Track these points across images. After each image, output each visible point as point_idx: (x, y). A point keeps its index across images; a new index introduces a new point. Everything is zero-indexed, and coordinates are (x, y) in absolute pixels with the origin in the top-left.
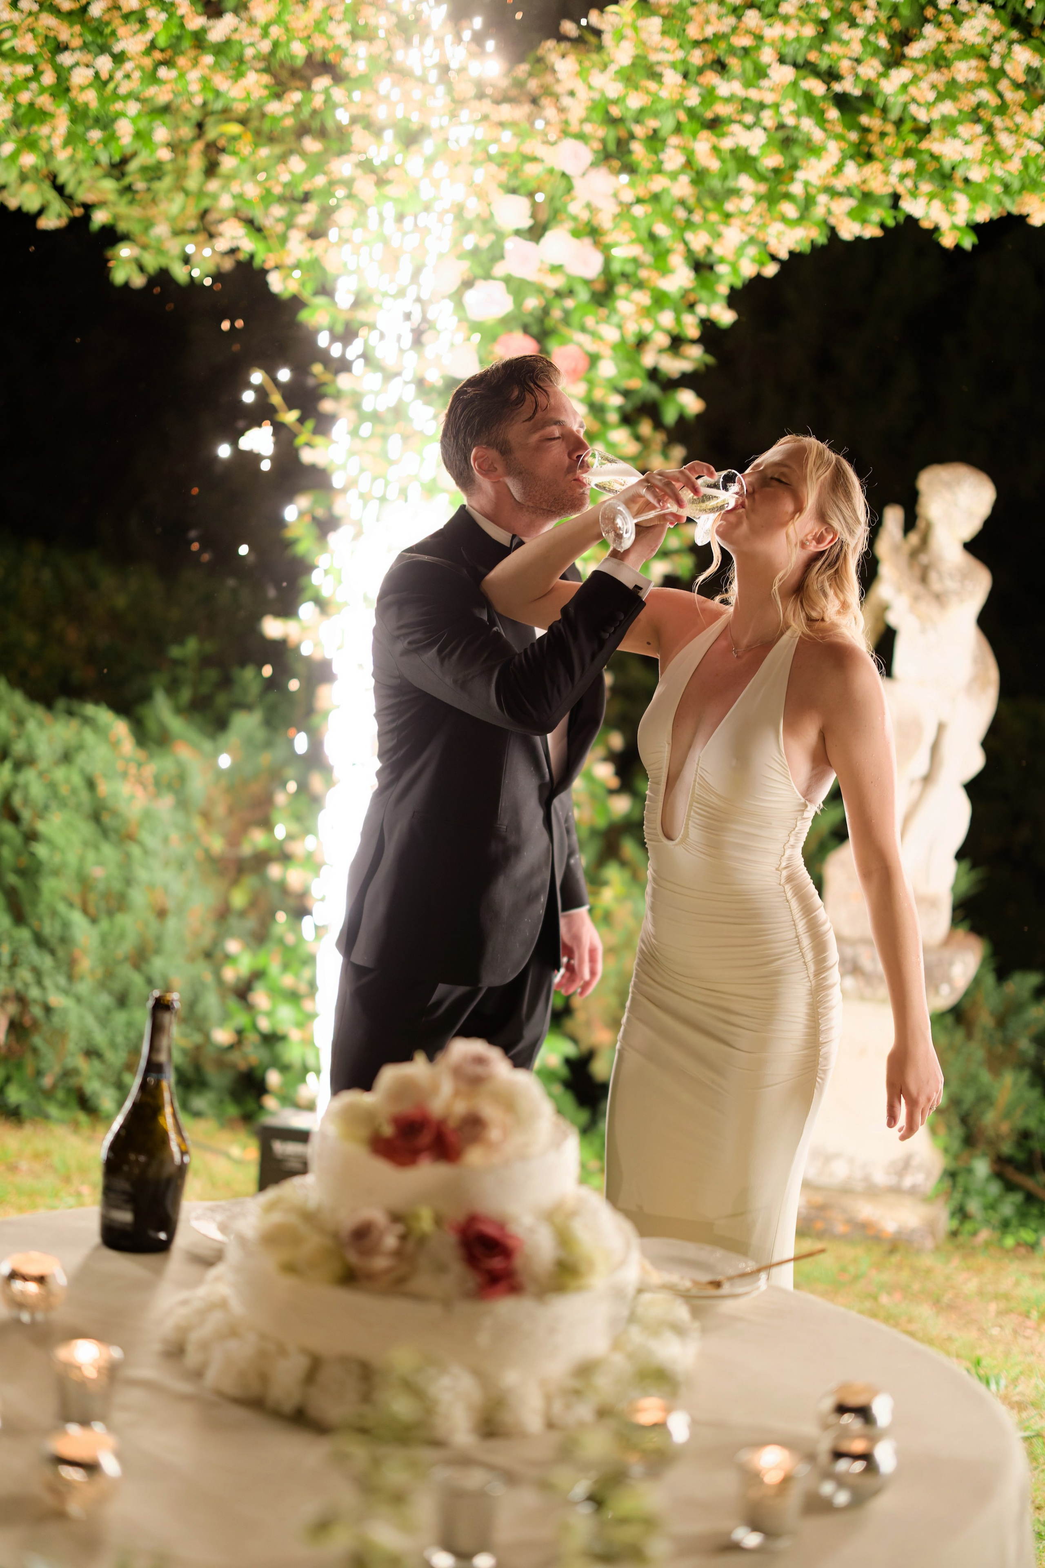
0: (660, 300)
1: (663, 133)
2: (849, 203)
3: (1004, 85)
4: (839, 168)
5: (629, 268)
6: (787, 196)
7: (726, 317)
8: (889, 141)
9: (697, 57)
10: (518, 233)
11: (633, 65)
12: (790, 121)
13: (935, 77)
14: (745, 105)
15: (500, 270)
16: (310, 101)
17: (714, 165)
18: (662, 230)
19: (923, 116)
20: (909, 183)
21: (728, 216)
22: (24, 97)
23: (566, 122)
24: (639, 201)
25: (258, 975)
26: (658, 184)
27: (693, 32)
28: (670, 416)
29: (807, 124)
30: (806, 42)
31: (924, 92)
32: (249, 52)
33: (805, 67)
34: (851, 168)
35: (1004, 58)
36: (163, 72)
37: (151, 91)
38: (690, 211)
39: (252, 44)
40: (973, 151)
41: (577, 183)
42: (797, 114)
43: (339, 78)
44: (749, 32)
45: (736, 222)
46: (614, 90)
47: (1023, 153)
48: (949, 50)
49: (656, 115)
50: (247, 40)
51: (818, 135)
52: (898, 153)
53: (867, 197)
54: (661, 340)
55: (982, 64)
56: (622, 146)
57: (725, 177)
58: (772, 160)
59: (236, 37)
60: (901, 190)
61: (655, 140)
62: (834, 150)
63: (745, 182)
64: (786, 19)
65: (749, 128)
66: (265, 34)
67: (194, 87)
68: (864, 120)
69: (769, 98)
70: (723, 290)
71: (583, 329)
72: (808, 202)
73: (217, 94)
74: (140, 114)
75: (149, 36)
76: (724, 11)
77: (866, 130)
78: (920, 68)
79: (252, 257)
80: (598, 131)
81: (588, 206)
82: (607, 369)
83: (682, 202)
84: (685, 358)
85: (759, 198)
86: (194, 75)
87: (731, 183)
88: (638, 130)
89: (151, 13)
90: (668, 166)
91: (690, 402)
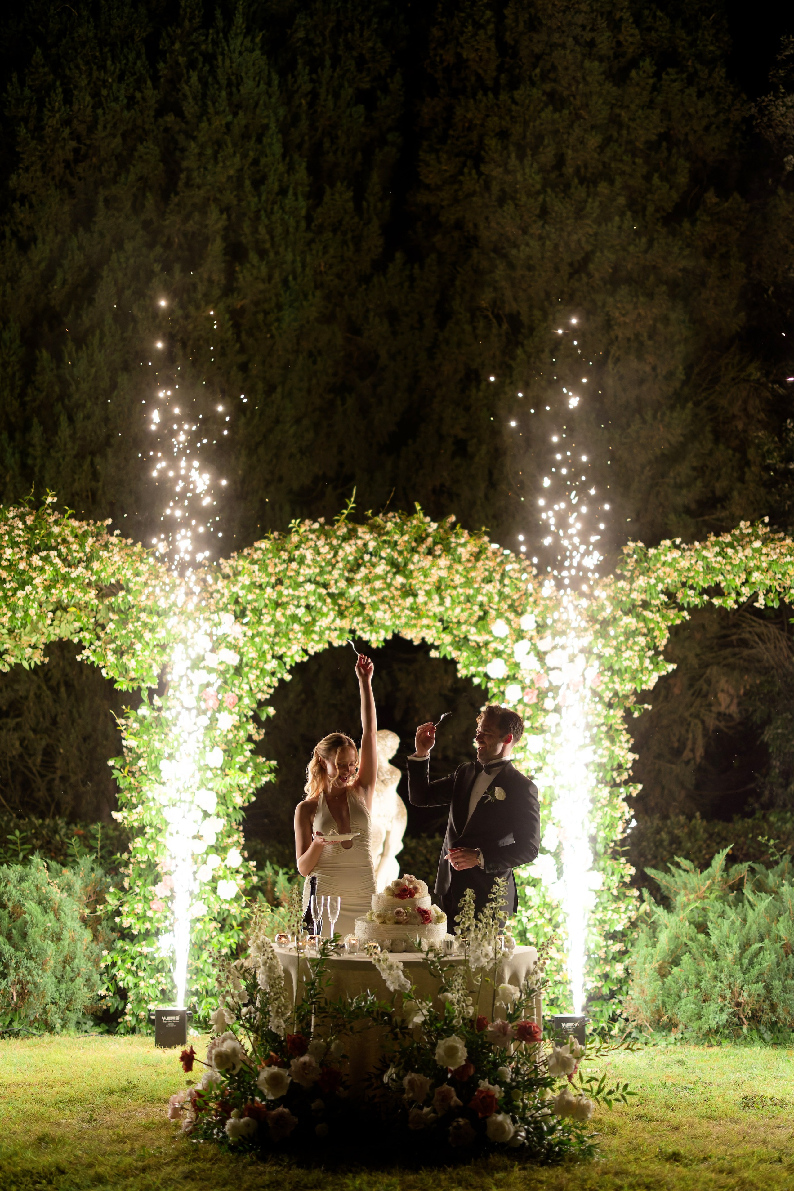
0: (263, 673)
1: (260, 608)
2: (337, 633)
4: (334, 621)
5: (250, 661)
6: (313, 631)
7: (288, 677)
8: (351, 610)
9: (273, 580)
10: (208, 650)
12: (313, 604)
13: (367, 587)
14: (293, 597)
15: (203, 665)
16: (117, 600)
17: (283, 620)
19: (364, 601)
20: (359, 625)
21: (290, 640)
24: (254, 636)
25: (114, 964)
26: (261, 629)
27: (270, 570)
28: (264, 718)
29: (319, 604)
30: (316, 574)
31: (365, 593)
32: (87, 581)
33: (317, 584)
34: (338, 620)
35: (392, 579)
36: (52, 591)
38: (275, 639)
40: (388, 615)
42: (315, 601)
43: (128, 591)
44: (292, 570)
45: (294, 642)
46: (241, 593)
48: (371, 577)
49: (257, 601)
50: (86, 576)
52: (355, 614)
53: (341, 630)
55: (384, 582)
56: (243, 613)
57: (288, 625)
58: (308, 619)
59: (83, 575)
60: (357, 628)
61: (256, 611)
62: (332, 614)
63: (296, 627)
64: (309, 566)
65: (296, 606)
68: (340, 602)
69: (302, 594)
70: (288, 667)
72: (321, 634)
76: (281, 562)
77: (339, 606)
78: (361, 583)
79: (93, 662)
80: (231, 607)
82: (246, 701)
83: (271, 635)
85: (303, 633)
87: (290, 627)
88: (249, 607)
89: (47, 567)
90: (265, 622)
91: (271, 711)
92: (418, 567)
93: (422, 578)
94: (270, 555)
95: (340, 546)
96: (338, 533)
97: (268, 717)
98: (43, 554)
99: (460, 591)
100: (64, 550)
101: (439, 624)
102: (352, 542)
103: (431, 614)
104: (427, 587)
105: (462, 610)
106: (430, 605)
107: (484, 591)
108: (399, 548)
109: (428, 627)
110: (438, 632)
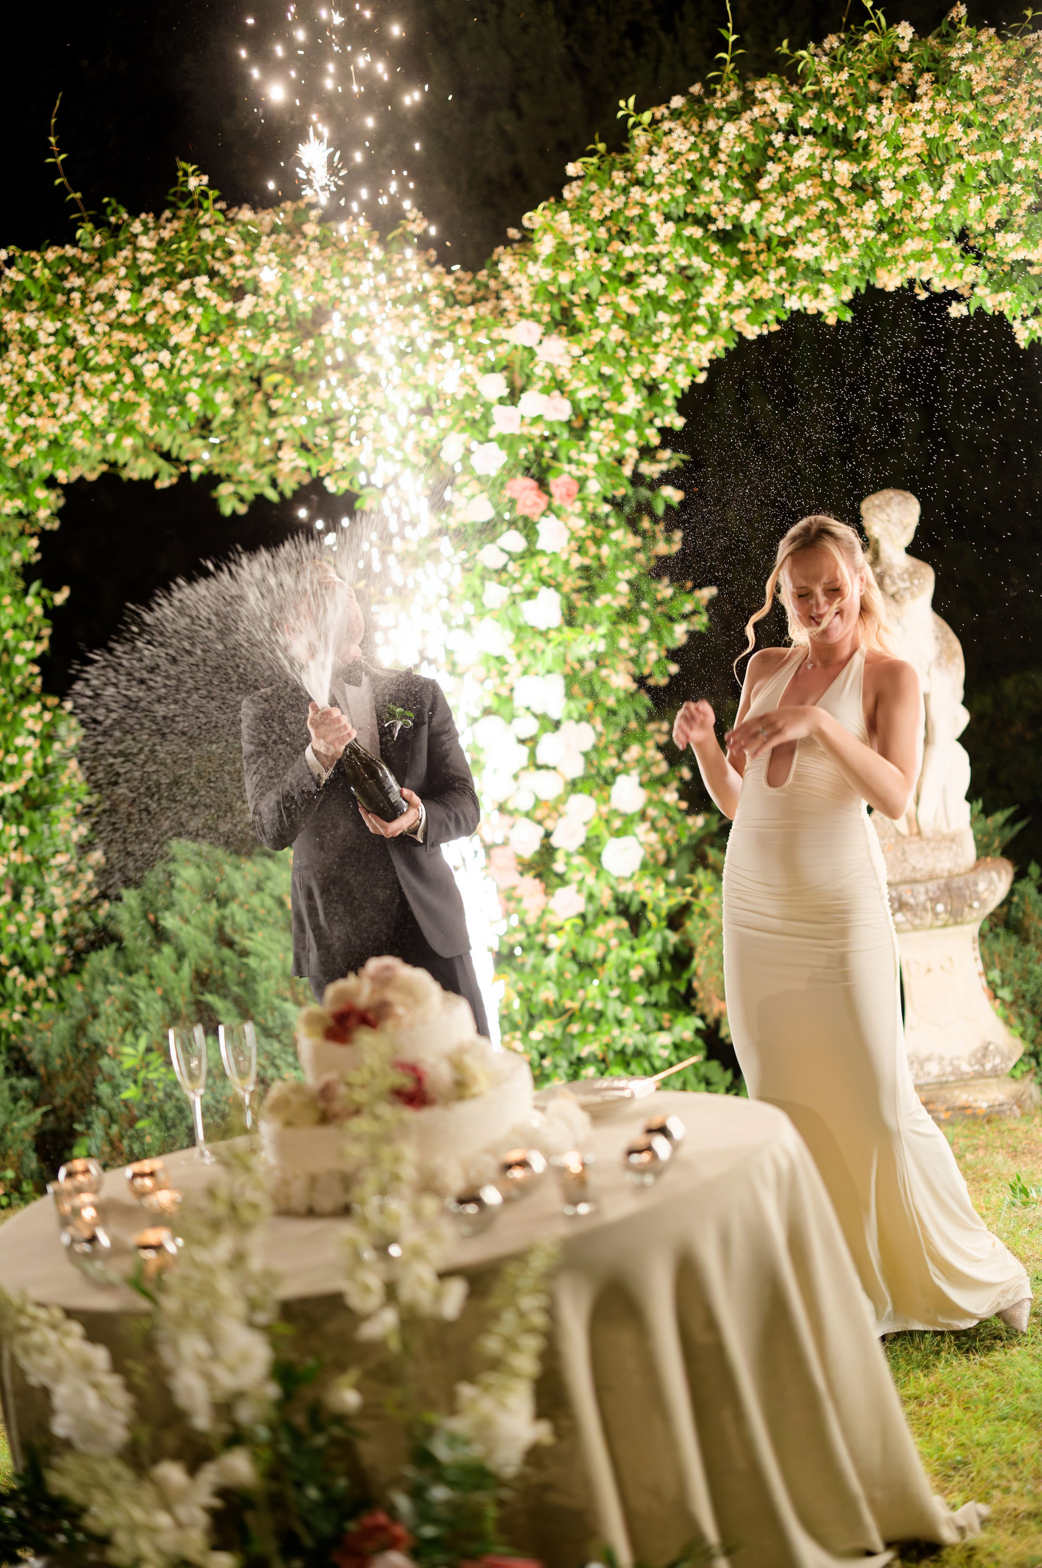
0: (623, 423)
1: (594, 297)
2: (745, 312)
3: (838, 192)
4: (729, 288)
5: (595, 405)
6: (697, 319)
7: (678, 423)
8: (764, 257)
9: (602, 234)
10: (501, 401)
11: (558, 251)
12: (684, 262)
13: (782, 200)
14: (647, 259)
15: (493, 432)
16: (323, 343)
17: (635, 310)
18: (607, 370)
19: (780, 232)
20: (785, 285)
21: (657, 345)
22: (115, 397)
23: (521, 307)
24: (585, 352)
26: (597, 335)
27: (595, 214)
29: (697, 262)
30: (681, 200)
31: (776, 214)
32: (271, 319)
33: (684, 219)
34: (738, 285)
35: (832, 172)
36: (210, 351)
37: (206, 367)
38: (628, 350)
39: (271, 312)
40: (822, 249)
41: (538, 350)
42: (687, 255)
44: (637, 204)
45: (662, 349)
46: (546, 274)
47: (861, 241)
48: (790, 177)
49: (584, 284)
50: (266, 311)
51: (706, 268)
52: (773, 265)
53: (758, 303)
54: (632, 454)
55: (817, 181)
56: (566, 312)
57: (646, 317)
58: (676, 296)
59: (258, 310)
60: (781, 292)
61: (590, 302)
62: (720, 275)
63: (663, 317)
65: (653, 275)
66: (278, 304)
67: (236, 356)
68: (741, 246)
69: (665, 249)
70: (670, 402)
71: (570, 461)
72: (715, 320)
73: (254, 356)
74: (202, 386)
75: (194, 327)
76: (615, 192)
77: (744, 254)
78: (771, 196)
79: (309, 471)
80: (544, 308)
81: (549, 366)
83: (621, 344)
84: (659, 462)
85: (674, 327)
86: (233, 347)
87: (652, 321)
88: (575, 299)
89: (191, 310)
90: (602, 320)
91: (672, 494)
92: (877, 132)
93: (886, 153)
94: (594, 186)
95: (721, 129)
96: (719, 104)
97: (669, 507)
98: (185, 285)
99: (972, 159)
100: (224, 269)
101: (949, 245)
102: (747, 116)
103: (925, 226)
104: (904, 170)
105: (987, 202)
106: (918, 206)
107: (1026, 148)
108: (836, 102)
109: (921, 256)
110: (948, 260)
